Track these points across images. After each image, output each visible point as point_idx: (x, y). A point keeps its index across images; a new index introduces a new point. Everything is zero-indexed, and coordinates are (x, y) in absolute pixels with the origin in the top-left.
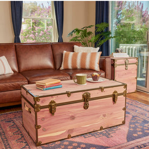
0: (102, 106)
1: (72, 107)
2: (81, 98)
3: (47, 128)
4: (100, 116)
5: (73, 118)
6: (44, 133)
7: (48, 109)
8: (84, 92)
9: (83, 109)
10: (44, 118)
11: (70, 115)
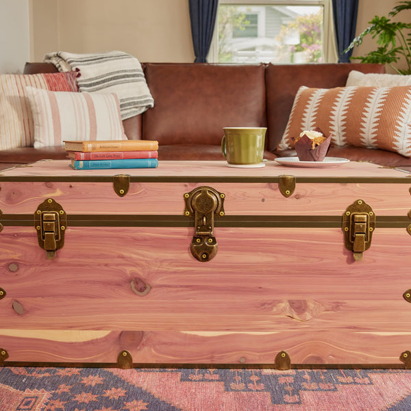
0: (284, 259)
1: (136, 241)
2: (179, 210)
3: (29, 302)
4: (273, 304)
5: (140, 285)
6: (19, 320)
7: (32, 230)
8: (191, 187)
9: (187, 256)
10: (16, 262)
11: (129, 270)
